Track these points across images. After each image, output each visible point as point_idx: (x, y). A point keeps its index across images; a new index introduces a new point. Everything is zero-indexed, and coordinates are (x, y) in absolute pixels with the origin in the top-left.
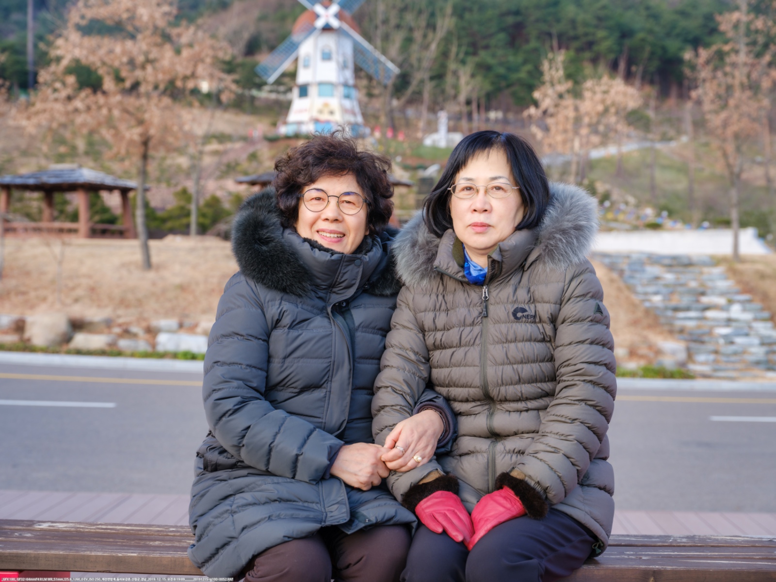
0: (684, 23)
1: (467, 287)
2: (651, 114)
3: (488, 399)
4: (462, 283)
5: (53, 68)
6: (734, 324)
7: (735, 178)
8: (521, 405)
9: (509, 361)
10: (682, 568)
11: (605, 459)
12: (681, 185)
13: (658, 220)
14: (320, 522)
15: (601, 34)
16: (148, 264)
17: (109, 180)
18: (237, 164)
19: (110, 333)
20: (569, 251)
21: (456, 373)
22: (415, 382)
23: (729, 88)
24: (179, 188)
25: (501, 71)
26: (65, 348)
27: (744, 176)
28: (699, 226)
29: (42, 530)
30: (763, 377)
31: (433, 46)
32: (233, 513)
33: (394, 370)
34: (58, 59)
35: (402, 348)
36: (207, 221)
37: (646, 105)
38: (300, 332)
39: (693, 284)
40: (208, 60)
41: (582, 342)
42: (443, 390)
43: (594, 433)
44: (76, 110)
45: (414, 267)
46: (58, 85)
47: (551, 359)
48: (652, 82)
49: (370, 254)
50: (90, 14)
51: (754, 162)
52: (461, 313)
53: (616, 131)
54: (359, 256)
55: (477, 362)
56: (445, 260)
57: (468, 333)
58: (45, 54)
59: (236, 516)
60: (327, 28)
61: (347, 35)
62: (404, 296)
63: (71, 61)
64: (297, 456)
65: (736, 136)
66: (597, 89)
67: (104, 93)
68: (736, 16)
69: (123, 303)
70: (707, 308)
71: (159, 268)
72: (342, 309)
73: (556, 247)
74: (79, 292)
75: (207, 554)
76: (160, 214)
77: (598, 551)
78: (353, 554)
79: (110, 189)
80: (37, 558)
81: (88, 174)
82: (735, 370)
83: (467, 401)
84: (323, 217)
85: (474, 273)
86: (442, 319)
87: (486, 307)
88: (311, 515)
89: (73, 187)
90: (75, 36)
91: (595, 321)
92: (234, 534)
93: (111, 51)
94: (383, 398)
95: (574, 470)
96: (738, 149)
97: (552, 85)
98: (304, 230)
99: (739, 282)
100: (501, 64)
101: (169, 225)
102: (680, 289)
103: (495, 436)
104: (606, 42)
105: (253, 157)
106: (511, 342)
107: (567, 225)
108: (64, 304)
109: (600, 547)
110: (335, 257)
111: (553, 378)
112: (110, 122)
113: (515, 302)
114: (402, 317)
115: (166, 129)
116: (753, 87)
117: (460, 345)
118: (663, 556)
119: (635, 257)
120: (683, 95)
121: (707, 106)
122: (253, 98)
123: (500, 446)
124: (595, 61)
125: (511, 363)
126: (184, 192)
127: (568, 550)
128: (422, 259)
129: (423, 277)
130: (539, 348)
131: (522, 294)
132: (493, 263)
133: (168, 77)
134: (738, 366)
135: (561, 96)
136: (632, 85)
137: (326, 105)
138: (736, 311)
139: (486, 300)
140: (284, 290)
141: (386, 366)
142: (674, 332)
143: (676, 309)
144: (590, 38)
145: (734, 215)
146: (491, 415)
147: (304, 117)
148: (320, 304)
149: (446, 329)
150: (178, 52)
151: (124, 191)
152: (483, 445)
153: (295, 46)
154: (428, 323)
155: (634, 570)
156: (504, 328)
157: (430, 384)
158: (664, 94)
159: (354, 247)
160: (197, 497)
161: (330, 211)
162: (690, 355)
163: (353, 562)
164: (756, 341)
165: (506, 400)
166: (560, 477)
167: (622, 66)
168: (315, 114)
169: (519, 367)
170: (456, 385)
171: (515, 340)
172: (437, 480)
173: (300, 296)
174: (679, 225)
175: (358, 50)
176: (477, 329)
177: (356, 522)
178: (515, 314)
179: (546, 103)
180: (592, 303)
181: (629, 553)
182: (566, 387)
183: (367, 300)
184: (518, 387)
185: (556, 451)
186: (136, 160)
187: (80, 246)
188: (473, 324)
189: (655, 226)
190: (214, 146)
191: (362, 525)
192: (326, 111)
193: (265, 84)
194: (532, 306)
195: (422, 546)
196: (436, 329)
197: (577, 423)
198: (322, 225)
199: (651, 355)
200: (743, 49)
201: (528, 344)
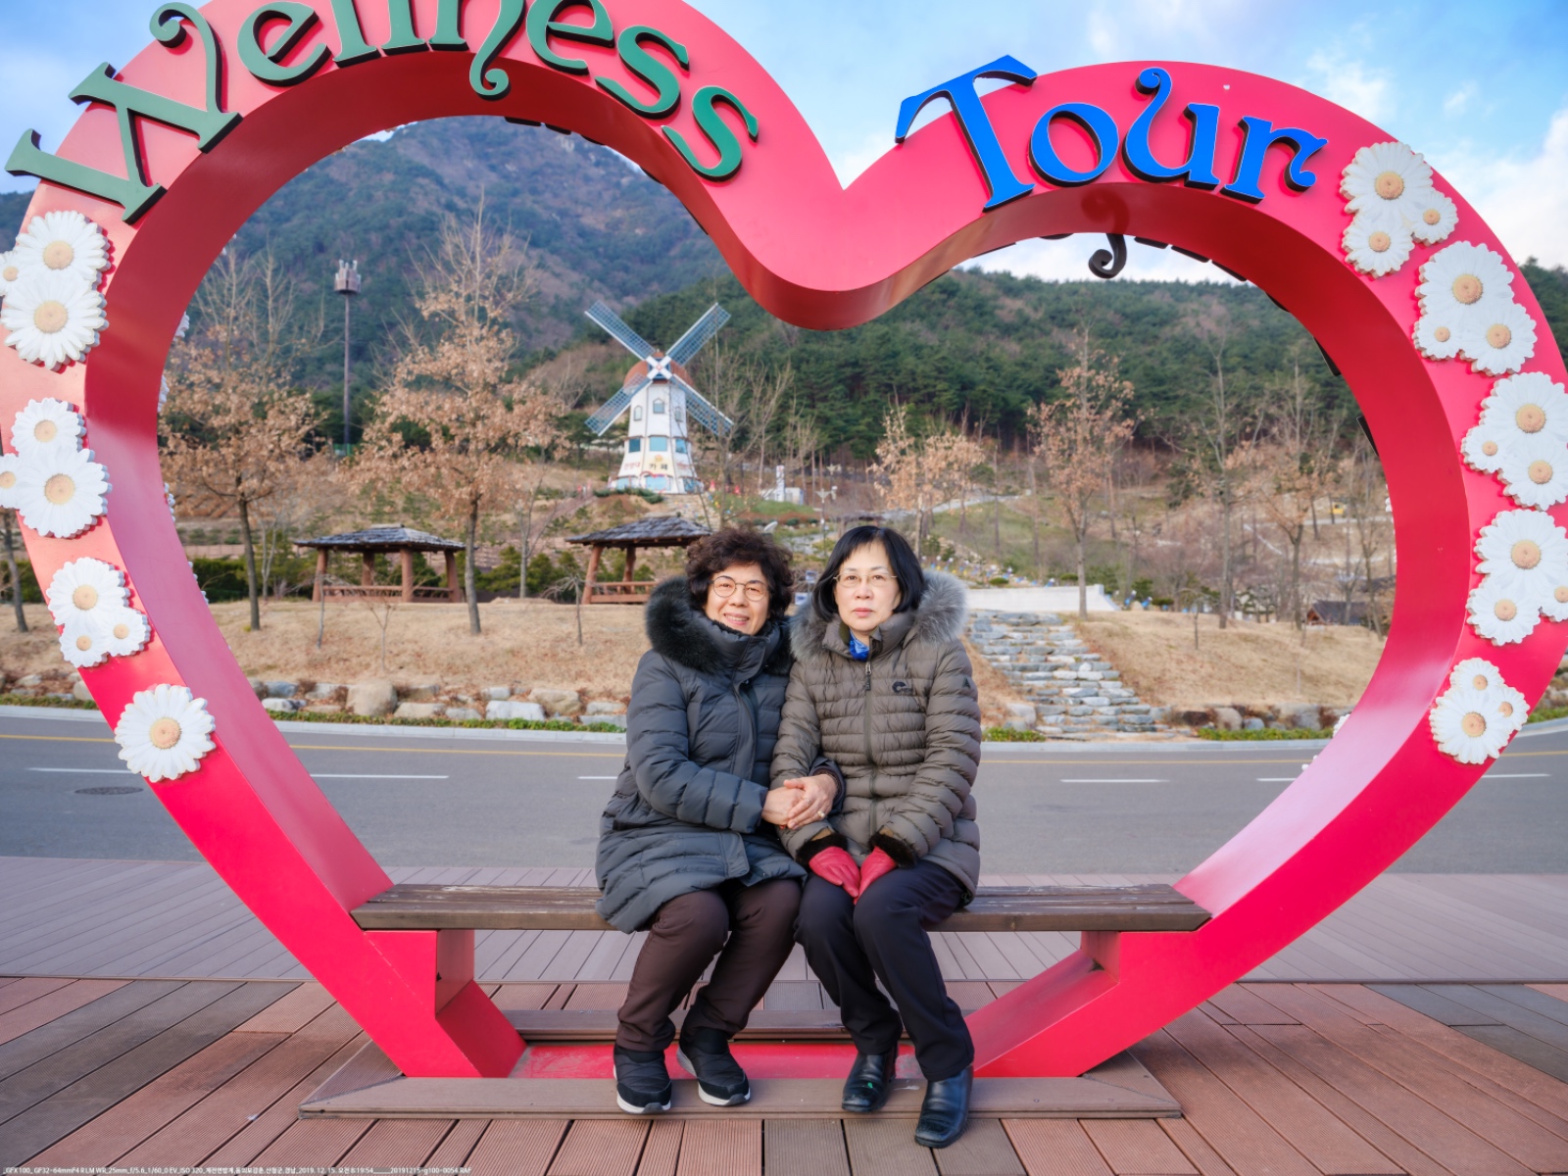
0: (1025, 375)
1: (853, 664)
2: (994, 467)
3: (871, 764)
4: (848, 659)
5: (378, 425)
6: (1082, 683)
7: (1080, 534)
8: (901, 770)
9: (890, 730)
10: (1040, 913)
11: (973, 820)
12: (1027, 540)
13: (1004, 577)
14: (723, 874)
15: (941, 386)
16: (477, 628)
17: (433, 540)
18: (566, 521)
19: (437, 701)
20: (941, 631)
21: (843, 740)
22: (808, 748)
23: (1072, 443)
24: (505, 546)
25: (841, 423)
26: (390, 717)
27: (1090, 530)
28: (1045, 583)
29: (450, 893)
30: (1115, 738)
31: (773, 402)
32: (642, 866)
33: (790, 738)
34: (385, 415)
35: (796, 717)
36: (535, 582)
37: (990, 459)
38: (710, 708)
39: (1041, 643)
40: (541, 417)
41: (951, 712)
42: (831, 755)
43: (957, 795)
44: (403, 468)
45: (805, 643)
46: (384, 443)
47: (922, 727)
48: (994, 436)
49: (771, 636)
50: (417, 370)
51: (1099, 516)
52: (847, 686)
53: (960, 487)
54: (763, 637)
55: (861, 731)
56: (832, 638)
57: (853, 705)
58: (372, 411)
59: (645, 869)
60: (659, 380)
61: (681, 387)
62: (796, 670)
63: (398, 418)
64: (734, 806)
65: (1081, 492)
66: (940, 445)
67: (432, 450)
68: (1077, 371)
69: (451, 669)
70: (1056, 668)
71: (488, 632)
72: (747, 688)
73: (930, 627)
74: (404, 658)
75: (617, 904)
76: (484, 574)
77: (967, 901)
78: (750, 906)
79: (434, 549)
80: (454, 917)
81: (412, 535)
82: (1086, 731)
83: (852, 765)
84: (731, 602)
85: (858, 651)
86: (831, 692)
87: (869, 681)
88: (714, 867)
89: (396, 547)
90: (401, 393)
91: (962, 694)
92: (643, 885)
93: (439, 408)
94: (782, 763)
95: (936, 829)
96: (1083, 506)
97: (895, 441)
98: (712, 613)
99: (1088, 640)
100: (840, 416)
101: (494, 586)
102: (1028, 648)
103: (876, 797)
104: (947, 395)
105: (582, 512)
106: (892, 712)
107: (940, 608)
108: (388, 671)
109: (968, 897)
110: (742, 639)
111: (923, 744)
112: (437, 481)
113: (895, 676)
114: (796, 689)
115: (496, 488)
116: (1096, 442)
117: (845, 715)
118: (1023, 905)
119: (981, 615)
120: (1027, 449)
121: (1051, 462)
122: (582, 452)
123: (880, 805)
124: (935, 413)
125: (892, 732)
126: (512, 550)
127: (940, 899)
128: (812, 637)
129: (813, 653)
130: (915, 718)
131: (900, 670)
132: (874, 642)
133: (498, 435)
134: (1088, 727)
135: (903, 452)
136: (975, 440)
137: (659, 459)
138: (1084, 670)
139: (869, 676)
140: (699, 668)
141: (782, 735)
142: (1022, 692)
143: (1024, 669)
144: (931, 390)
145: (1080, 572)
146: (874, 778)
147: (636, 471)
148: (728, 681)
149: (835, 700)
150: (509, 407)
151: (449, 551)
152: (865, 804)
153: (626, 398)
154: (818, 694)
155: (998, 916)
156: (885, 700)
157: (821, 750)
158: (1006, 447)
159: (757, 630)
160: (604, 854)
161: (737, 598)
162: (1039, 717)
163: (751, 913)
164: (1106, 701)
165: (887, 765)
166: (924, 835)
167: (964, 421)
168: (647, 468)
169: (899, 735)
170: (843, 751)
171: (895, 711)
172: (828, 837)
173: (712, 674)
174: (1025, 582)
175: (690, 403)
176: (861, 701)
177: (754, 875)
178: (894, 687)
179: (889, 459)
180: (961, 678)
181: (992, 902)
182: (934, 752)
183: (765, 678)
184: (898, 753)
185: (921, 810)
186: (465, 520)
187: (403, 610)
188: (857, 696)
189: (1001, 583)
190: (542, 502)
191: (759, 879)
192: (659, 465)
193: (595, 437)
194: (910, 681)
195: (814, 895)
196: (826, 700)
197: (942, 786)
198: (728, 609)
199: (1001, 716)
200: (1086, 405)
201: (906, 714)
